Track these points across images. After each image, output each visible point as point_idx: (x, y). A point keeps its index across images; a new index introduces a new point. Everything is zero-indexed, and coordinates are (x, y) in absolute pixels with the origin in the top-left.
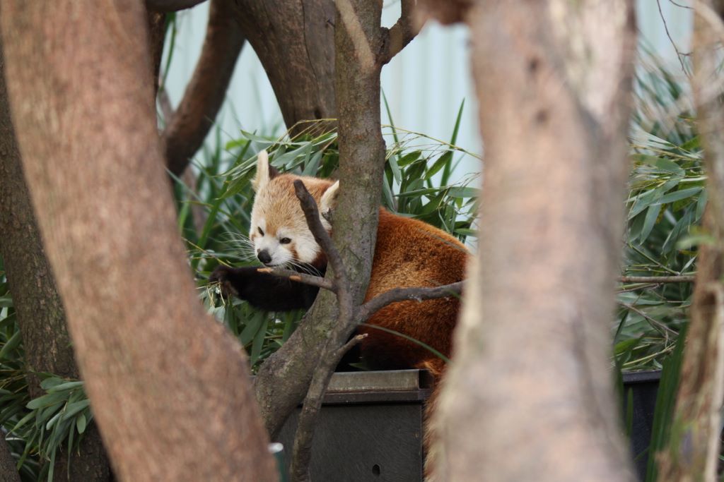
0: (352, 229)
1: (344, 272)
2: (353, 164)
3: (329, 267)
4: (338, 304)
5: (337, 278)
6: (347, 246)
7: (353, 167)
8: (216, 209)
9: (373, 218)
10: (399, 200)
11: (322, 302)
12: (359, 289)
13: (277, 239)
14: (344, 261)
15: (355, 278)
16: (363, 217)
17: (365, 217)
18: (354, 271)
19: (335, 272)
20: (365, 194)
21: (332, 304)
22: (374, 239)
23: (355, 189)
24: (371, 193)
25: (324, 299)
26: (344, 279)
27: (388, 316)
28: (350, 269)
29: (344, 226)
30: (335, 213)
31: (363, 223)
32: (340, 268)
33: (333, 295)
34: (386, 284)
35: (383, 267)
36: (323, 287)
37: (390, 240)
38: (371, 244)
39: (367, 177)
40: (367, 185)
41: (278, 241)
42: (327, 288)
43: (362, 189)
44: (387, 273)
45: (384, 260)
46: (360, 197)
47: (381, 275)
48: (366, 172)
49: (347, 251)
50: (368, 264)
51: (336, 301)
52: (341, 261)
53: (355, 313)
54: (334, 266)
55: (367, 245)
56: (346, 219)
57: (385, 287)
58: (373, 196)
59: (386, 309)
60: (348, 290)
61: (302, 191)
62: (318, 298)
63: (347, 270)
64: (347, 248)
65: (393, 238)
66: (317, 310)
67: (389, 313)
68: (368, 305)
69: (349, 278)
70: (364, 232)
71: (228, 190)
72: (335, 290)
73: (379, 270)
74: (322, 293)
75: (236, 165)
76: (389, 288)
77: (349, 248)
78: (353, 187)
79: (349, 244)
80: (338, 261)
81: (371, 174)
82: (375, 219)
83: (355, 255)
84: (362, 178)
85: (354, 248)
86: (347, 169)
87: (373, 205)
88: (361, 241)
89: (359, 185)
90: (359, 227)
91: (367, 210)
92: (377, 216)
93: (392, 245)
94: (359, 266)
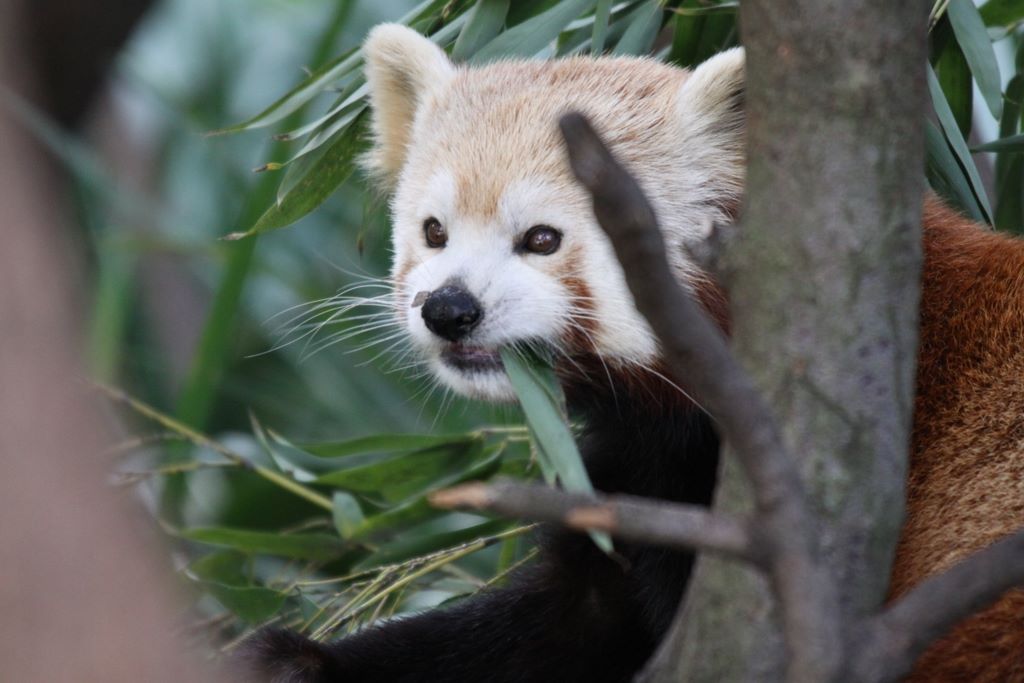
0: (813, 301)
1: (795, 481)
2: (797, 25)
3: (729, 463)
4: (779, 617)
5: (765, 509)
6: (798, 372)
7: (797, 40)
8: (243, 264)
9: (896, 245)
10: (1001, 161)
11: (711, 616)
12: (861, 549)
13: (502, 233)
14: (791, 434)
15: (843, 504)
16: (855, 243)
17: (866, 243)
18: (836, 472)
19: (757, 484)
20: (856, 150)
21: (751, 619)
22: (909, 335)
23: (813, 129)
24: (883, 144)
25: (717, 602)
26: (793, 512)
27: (1003, 652)
28: (820, 467)
29: (777, 289)
30: (740, 238)
31: (858, 268)
32: (773, 466)
33: (752, 580)
34: (983, 508)
35: (964, 435)
36: (711, 550)
37: (995, 322)
38: (899, 357)
39: (859, 76)
40: (864, 110)
41: (506, 243)
42: (727, 554)
43: (844, 128)
44: (983, 460)
45: (970, 405)
46: (837, 163)
47: (957, 473)
48: (855, 52)
49: (801, 395)
50: (891, 440)
51: (768, 604)
52: (777, 439)
53: (851, 647)
54: (750, 459)
55: (881, 361)
56: (785, 259)
57: (978, 520)
58: (892, 155)
59: (990, 619)
60: (816, 554)
61: (591, 159)
62: (693, 598)
63: (807, 471)
64: (797, 380)
65: (1009, 313)
66: (691, 647)
67: (1005, 640)
68: (906, 609)
69: (817, 508)
70: (867, 309)
71: (279, 201)
72: (762, 556)
73: (949, 450)
74: (707, 574)
75: (304, 82)
76: (998, 528)
77: (807, 382)
78: (806, 121)
79: (807, 362)
80: (762, 435)
81: (878, 63)
82: (906, 247)
83: (834, 407)
84: (839, 84)
85: (826, 376)
86: (772, 51)
87: (892, 192)
88: (855, 347)
89: (830, 112)
90: (841, 289)
91: (869, 216)
92: (916, 236)
93: (1002, 340)
94: (854, 453)
